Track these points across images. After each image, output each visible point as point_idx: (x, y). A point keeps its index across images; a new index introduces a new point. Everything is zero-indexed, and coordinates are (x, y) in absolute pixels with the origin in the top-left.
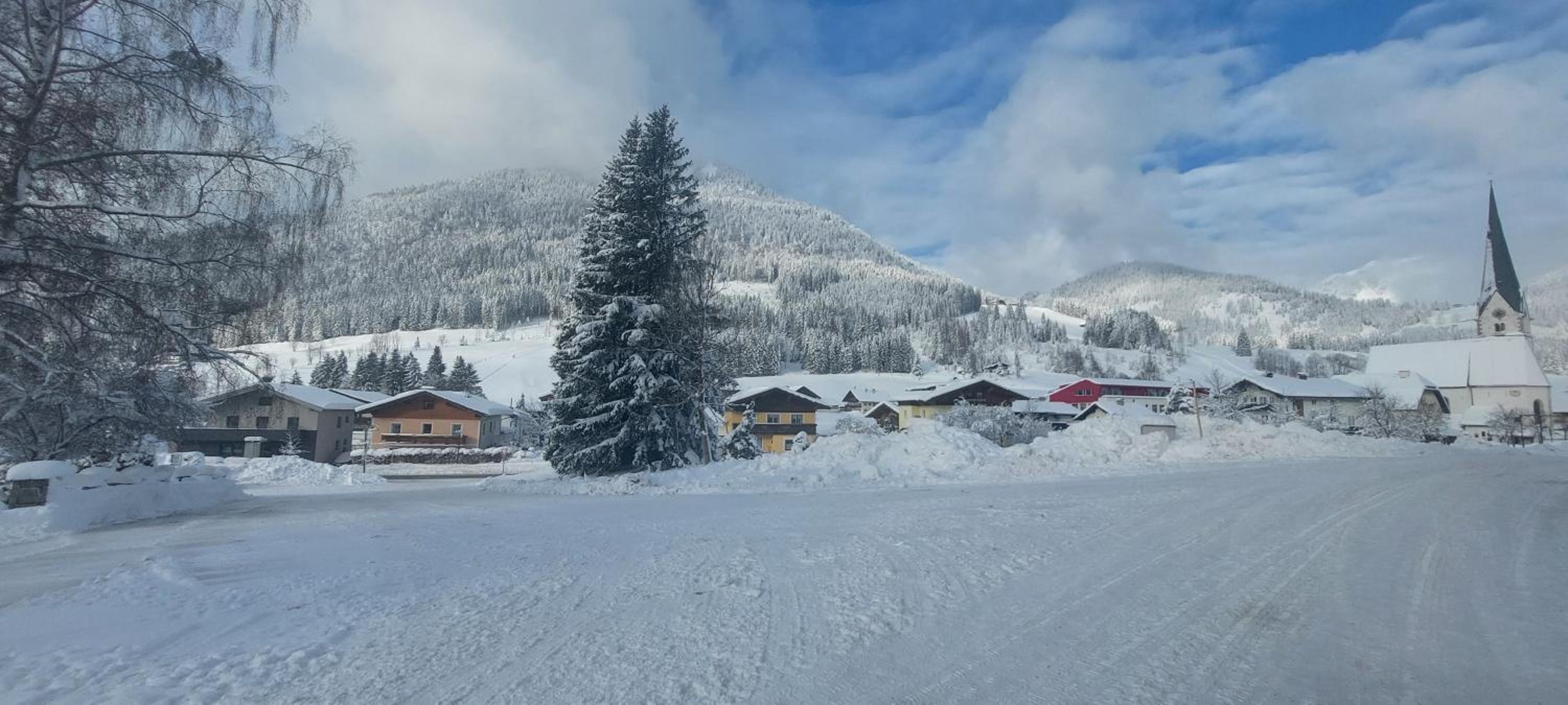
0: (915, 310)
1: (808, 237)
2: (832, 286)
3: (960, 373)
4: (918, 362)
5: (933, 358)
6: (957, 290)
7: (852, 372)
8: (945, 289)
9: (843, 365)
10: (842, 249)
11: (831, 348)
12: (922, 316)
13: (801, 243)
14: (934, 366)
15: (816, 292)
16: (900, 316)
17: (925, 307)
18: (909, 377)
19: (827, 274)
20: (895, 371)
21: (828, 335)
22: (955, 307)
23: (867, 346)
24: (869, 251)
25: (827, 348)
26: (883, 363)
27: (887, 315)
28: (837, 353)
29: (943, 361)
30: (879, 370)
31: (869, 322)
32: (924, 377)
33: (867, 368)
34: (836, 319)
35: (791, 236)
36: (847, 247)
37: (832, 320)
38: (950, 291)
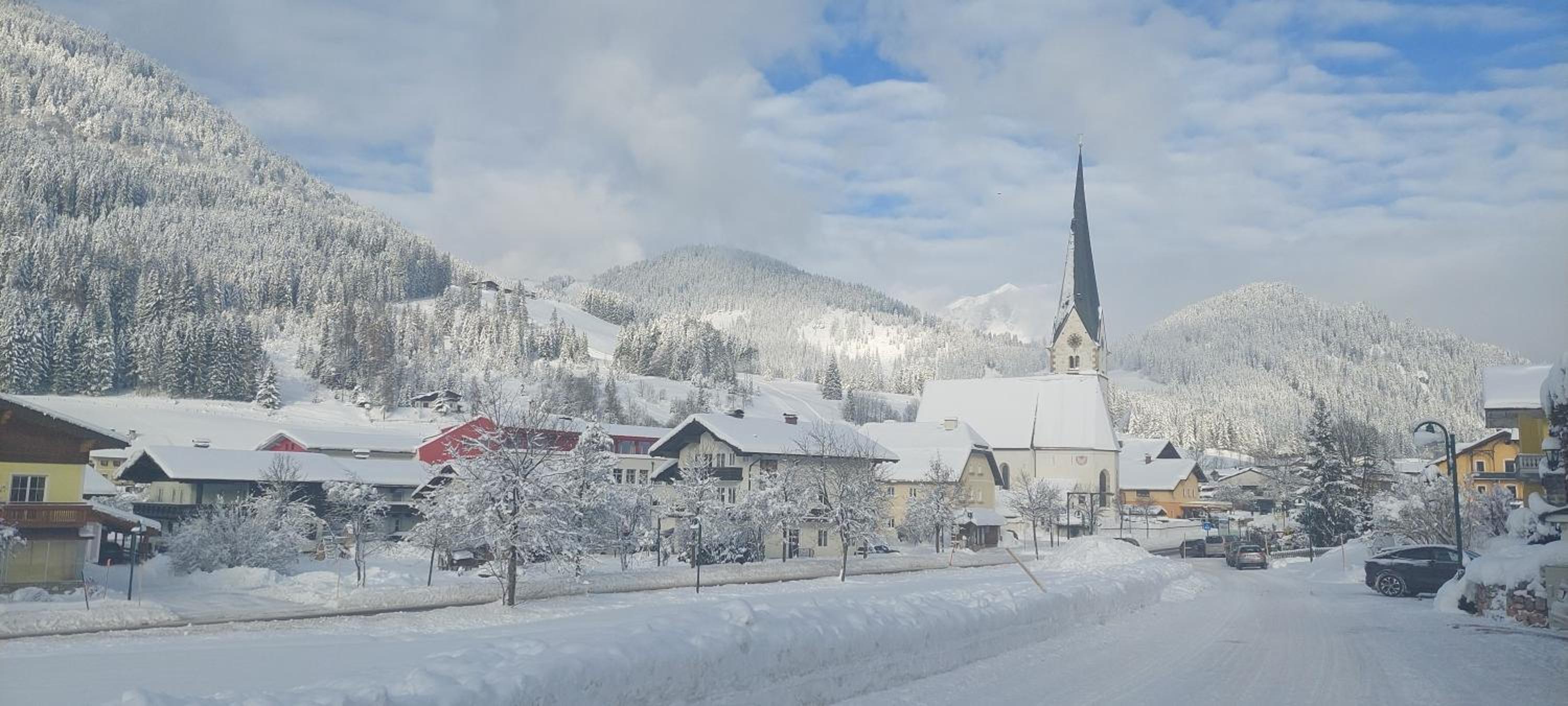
0: (308, 279)
1: (86, 100)
2: (124, 212)
3: (362, 405)
4: (271, 380)
5: (315, 375)
6: (402, 253)
7: (108, 393)
8: (380, 246)
9: (88, 376)
10: (170, 142)
11: (61, 339)
12: (322, 294)
13: (64, 110)
14: (313, 389)
15: (83, 219)
16: (273, 289)
17: (329, 277)
18: (252, 410)
19: (117, 184)
20: (217, 396)
21: (56, 308)
22: (395, 283)
23: (154, 339)
24: (236, 153)
25: (51, 337)
26: (192, 378)
27: (244, 283)
28: (73, 348)
29: (334, 382)
30: (180, 391)
31: (176, 290)
32: (284, 410)
33: (151, 386)
34: (94, 276)
35: (41, 92)
36: (183, 138)
37: (85, 279)
38: (391, 253)
